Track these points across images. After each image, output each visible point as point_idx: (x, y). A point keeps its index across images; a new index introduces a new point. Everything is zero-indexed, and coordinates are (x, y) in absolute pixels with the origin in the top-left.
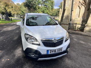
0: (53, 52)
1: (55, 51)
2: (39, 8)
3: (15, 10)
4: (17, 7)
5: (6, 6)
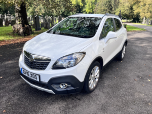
0: (26, 74)
5: (135, 4)
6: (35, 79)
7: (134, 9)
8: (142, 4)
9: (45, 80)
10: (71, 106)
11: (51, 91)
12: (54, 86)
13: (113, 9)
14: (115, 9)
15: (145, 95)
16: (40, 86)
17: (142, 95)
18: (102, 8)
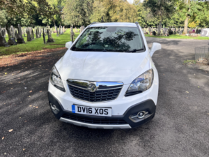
0: (84, 111)
1: (89, 110)
2: (181, 8)
3: (126, 15)
4: (131, 9)
5: (111, 8)
6: (103, 115)
7: (111, 15)
8: (118, 9)
9: (120, 112)
10: (147, 138)
11: (127, 126)
12: (132, 118)
13: (87, 15)
14: (89, 15)
15: (198, 107)
16: (107, 123)
17: (196, 108)
18: (72, 14)
